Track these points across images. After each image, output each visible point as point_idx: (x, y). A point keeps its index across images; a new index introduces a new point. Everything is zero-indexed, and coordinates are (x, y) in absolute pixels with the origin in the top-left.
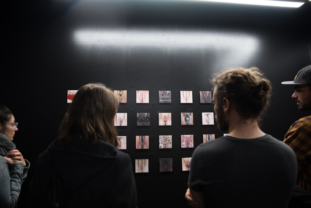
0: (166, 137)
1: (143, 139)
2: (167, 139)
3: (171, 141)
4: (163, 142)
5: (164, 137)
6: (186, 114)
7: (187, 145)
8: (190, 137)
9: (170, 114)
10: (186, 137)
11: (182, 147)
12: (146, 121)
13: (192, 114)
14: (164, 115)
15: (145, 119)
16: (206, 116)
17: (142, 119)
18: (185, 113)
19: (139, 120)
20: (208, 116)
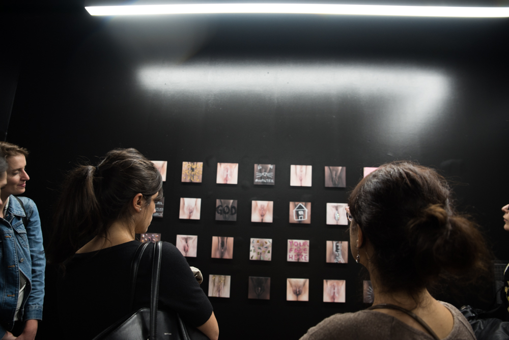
0: (262, 242)
1: (224, 243)
2: (263, 246)
3: (270, 249)
4: (257, 249)
5: (258, 242)
6: (298, 204)
7: (298, 257)
8: (304, 244)
9: (271, 203)
10: (296, 244)
11: (289, 260)
12: (230, 213)
13: (309, 205)
14: (261, 205)
15: (229, 210)
16: (334, 210)
17: (224, 209)
18: (296, 203)
19: (219, 211)
20: (337, 210)
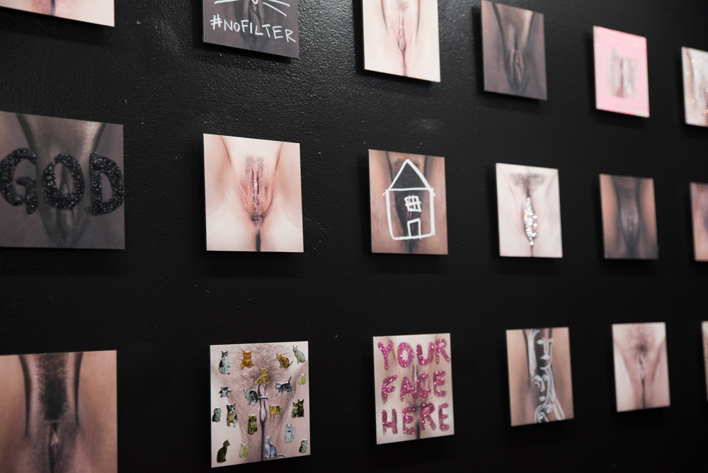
0: (263, 361)
1: (62, 391)
2: (270, 378)
3: (303, 393)
4: (243, 401)
6: (399, 163)
7: (416, 418)
8: (434, 350)
9: (292, 151)
10: (405, 355)
11: (384, 436)
12: (87, 200)
13: (439, 164)
14: (249, 161)
15: (80, 185)
17: (47, 175)
18: (395, 157)
19: (20, 190)
20: (528, 195)
